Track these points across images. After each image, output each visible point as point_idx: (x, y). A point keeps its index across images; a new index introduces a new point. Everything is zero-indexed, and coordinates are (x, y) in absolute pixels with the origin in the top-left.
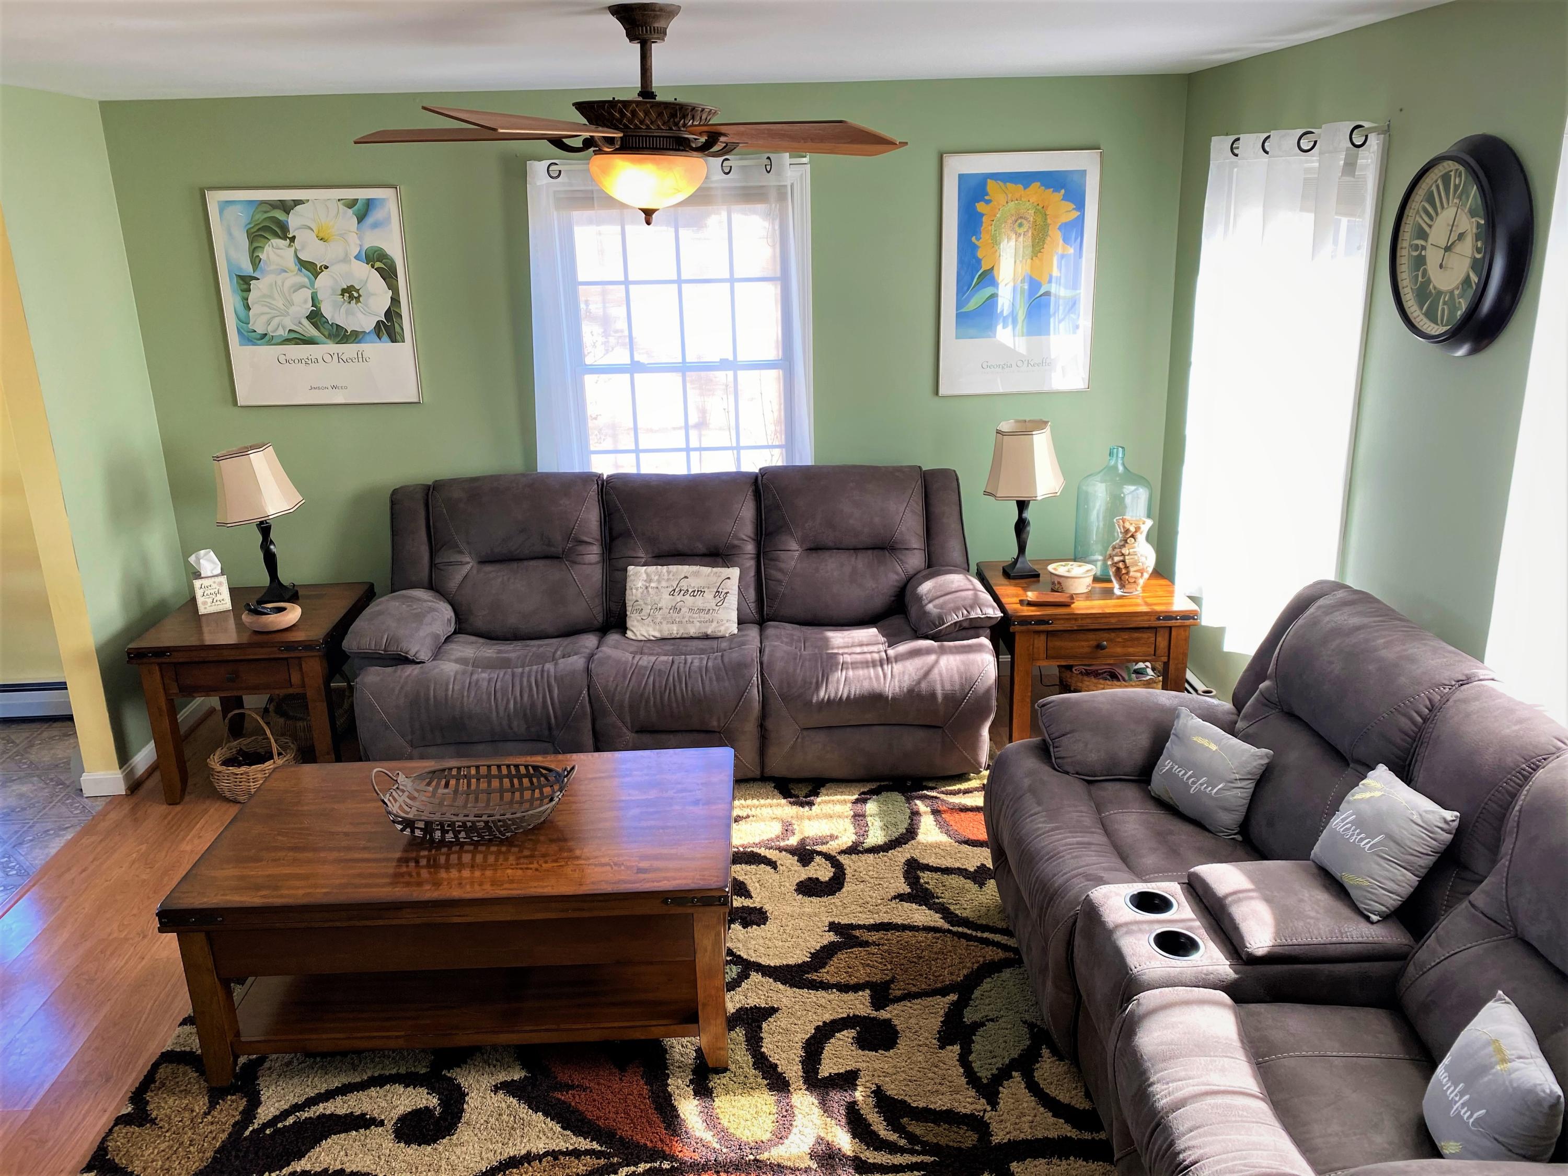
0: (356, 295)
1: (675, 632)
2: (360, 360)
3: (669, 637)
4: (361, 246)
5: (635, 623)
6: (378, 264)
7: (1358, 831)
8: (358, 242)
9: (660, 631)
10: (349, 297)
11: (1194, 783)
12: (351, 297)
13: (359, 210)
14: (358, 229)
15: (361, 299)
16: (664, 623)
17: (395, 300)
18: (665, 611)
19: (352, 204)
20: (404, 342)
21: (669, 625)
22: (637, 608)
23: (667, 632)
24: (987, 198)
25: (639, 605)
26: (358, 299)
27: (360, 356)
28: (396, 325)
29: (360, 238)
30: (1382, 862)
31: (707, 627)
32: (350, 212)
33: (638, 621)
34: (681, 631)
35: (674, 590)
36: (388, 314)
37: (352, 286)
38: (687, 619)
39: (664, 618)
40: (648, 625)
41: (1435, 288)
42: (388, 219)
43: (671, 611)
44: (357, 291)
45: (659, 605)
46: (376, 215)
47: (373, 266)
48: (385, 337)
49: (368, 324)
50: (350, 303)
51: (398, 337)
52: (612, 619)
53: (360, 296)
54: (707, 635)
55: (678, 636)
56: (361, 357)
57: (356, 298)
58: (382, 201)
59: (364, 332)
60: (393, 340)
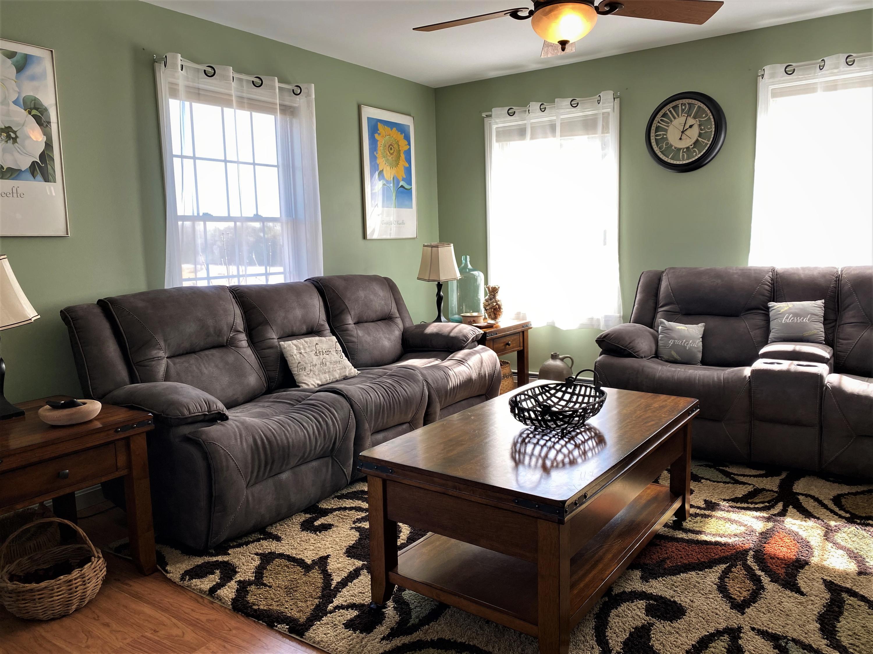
0: (13, 135)
1: (328, 379)
2: (15, 195)
3: (326, 383)
4: (19, 93)
5: (304, 378)
6: (34, 112)
7: (799, 318)
8: (17, 89)
9: (320, 380)
10: (7, 137)
11: (687, 344)
12: (9, 137)
13: (17, 62)
14: (16, 78)
15: (18, 140)
16: (321, 374)
17: (49, 145)
18: (318, 366)
19: (11, 55)
20: (55, 182)
21: (324, 375)
22: (302, 367)
23: (324, 380)
24: (378, 132)
25: (302, 365)
26: (15, 140)
27: (15, 191)
28: (49, 167)
29: (19, 86)
30: (815, 323)
31: (345, 372)
32: (9, 61)
33: (305, 376)
34: (332, 378)
35: (316, 352)
36: (42, 156)
37: (10, 127)
38: (331, 369)
39: (320, 371)
40: (313, 377)
41: (675, 148)
42: (44, 75)
43: (322, 366)
44: (15, 132)
45: (314, 363)
46: (32, 70)
47: (30, 113)
48: (39, 177)
49: (25, 164)
50: (7, 142)
51: (50, 177)
52: (272, 384)
53: (17, 137)
54: (347, 377)
55: (330, 381)
56: (14, 193)
57: (13, 138)
58: (39, 59)
59: (20, 171)
60: (46, 180)
